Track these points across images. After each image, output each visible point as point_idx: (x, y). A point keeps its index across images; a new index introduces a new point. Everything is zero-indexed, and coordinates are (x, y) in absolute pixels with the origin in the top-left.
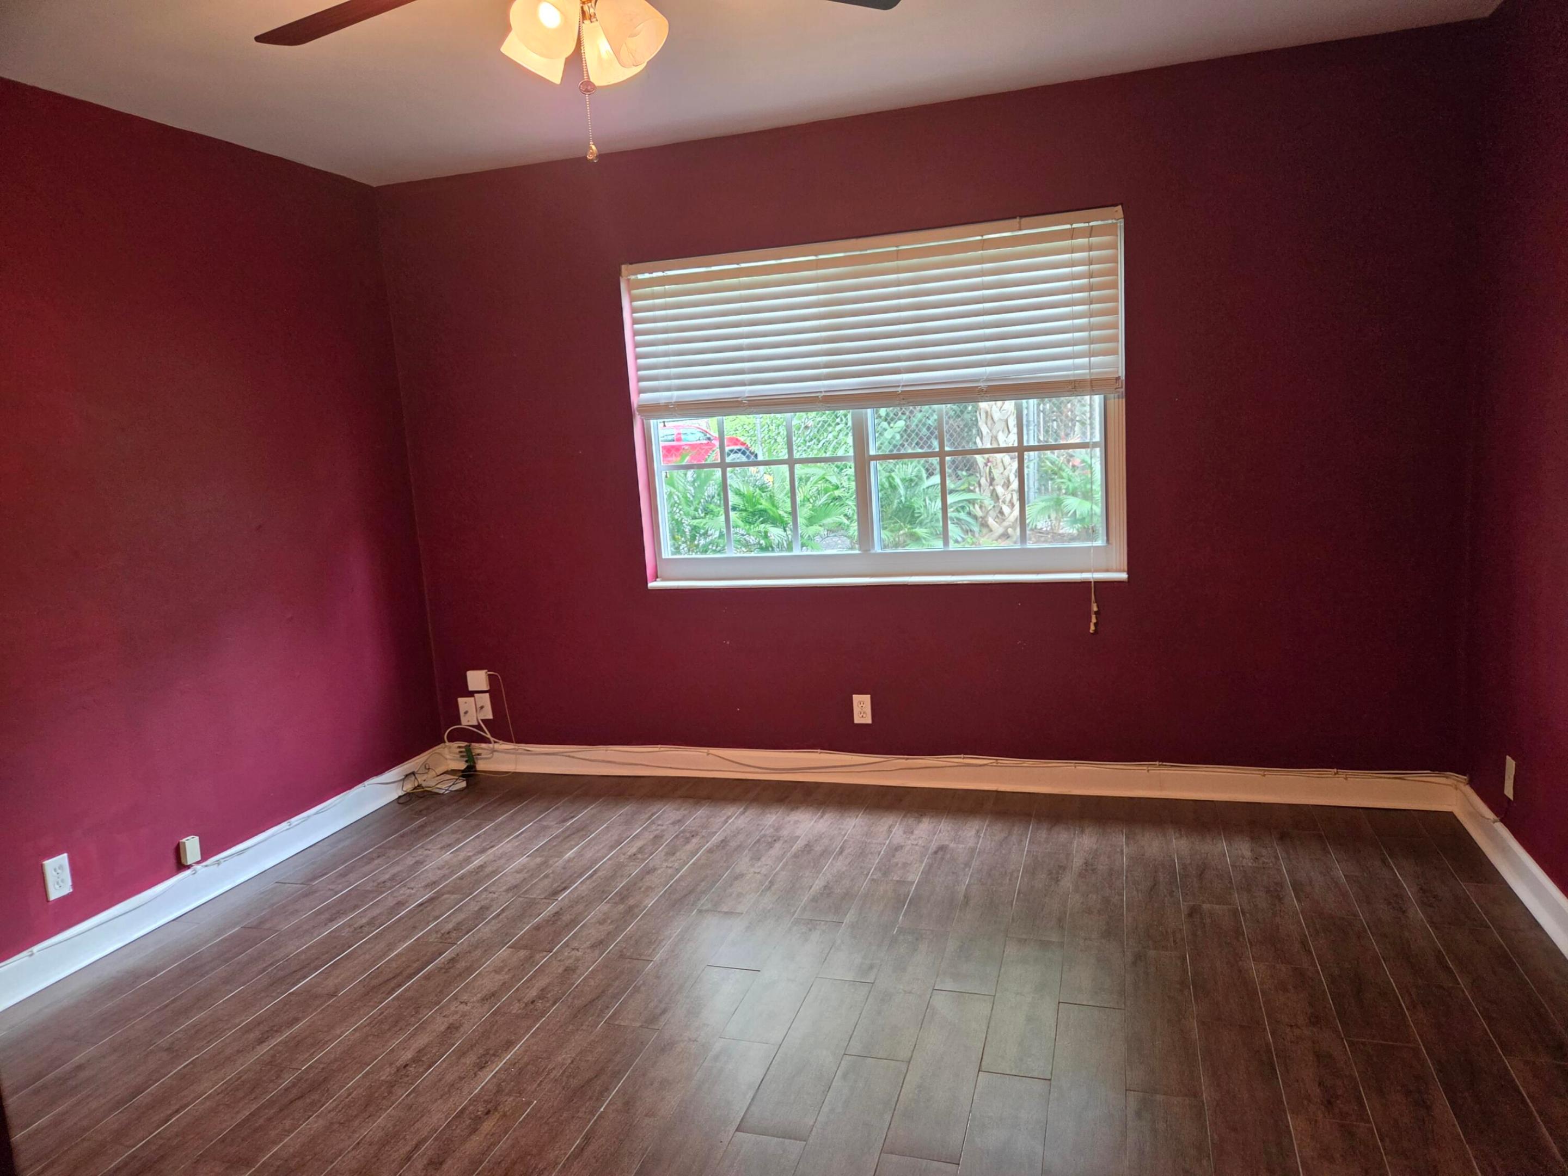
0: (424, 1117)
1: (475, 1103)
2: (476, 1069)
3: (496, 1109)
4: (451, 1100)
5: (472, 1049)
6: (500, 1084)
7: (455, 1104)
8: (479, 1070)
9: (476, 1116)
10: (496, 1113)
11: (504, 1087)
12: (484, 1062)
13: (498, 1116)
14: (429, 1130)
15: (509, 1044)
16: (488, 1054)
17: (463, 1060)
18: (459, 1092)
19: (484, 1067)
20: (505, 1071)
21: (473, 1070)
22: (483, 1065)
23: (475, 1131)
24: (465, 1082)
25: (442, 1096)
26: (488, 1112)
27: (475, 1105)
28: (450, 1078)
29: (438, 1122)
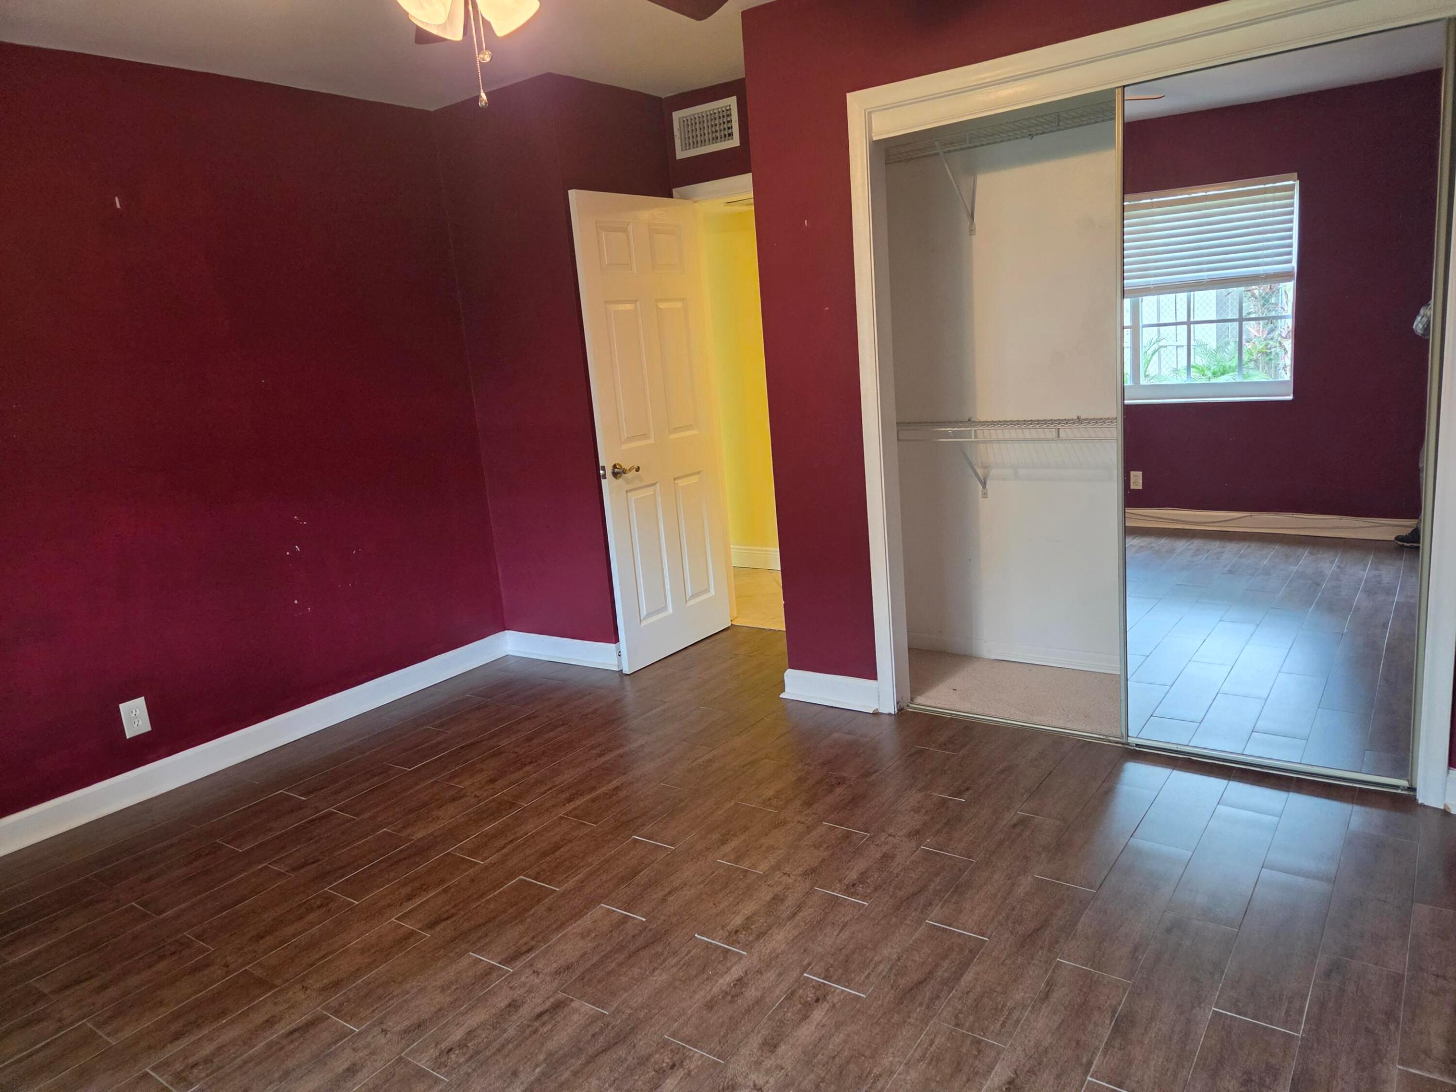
0: (792, 938)
1: (747, 943)
2: (745, 980)
3: (730, 933)
4: (768, 950)
5: (749, 1007)
6: (724, 959)
7: (765, 946)
8: (742, 977)
9: (746, 930)
10: (730, 930)
11: (721, 955)
12: (737, 987)
13: (728, 928)
14: (786, 927)
15: (710, 1004)
16: (733, 997)
17: (759, 994)
18: (762, 958)
19: (737, 981)
20: (717, 973)
21: (748, 979)
22: (738, 983)
23: (748, 918)
24: (755, 967)
25: (777, 956)
26: (737, 932)
27: (747, 940)
28: (771, 976)
29: (779, 932)
